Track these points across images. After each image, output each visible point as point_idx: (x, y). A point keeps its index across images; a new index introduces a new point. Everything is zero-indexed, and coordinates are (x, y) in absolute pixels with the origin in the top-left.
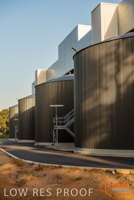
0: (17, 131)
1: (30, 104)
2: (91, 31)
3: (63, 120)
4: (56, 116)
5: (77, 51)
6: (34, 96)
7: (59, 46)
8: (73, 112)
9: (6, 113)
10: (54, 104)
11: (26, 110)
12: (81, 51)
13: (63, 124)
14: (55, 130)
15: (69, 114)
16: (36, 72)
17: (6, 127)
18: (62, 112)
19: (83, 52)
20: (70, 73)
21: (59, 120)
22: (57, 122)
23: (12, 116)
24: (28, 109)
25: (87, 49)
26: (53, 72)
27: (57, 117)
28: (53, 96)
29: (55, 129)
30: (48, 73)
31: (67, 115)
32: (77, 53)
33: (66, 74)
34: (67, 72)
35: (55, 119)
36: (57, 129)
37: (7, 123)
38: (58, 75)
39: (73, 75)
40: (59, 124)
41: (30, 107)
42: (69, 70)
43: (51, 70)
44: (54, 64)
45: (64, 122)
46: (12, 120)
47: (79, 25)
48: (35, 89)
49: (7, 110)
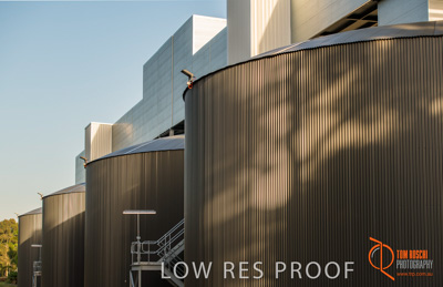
0: (37, 273)
1: (73, 208)
2: (225, 30)
3: (154, 247)
4: (138, 238)
5: (193, 80)
6: (84, 188)
7: (146, 67)
8: (182, 226)
9: (9, 229)
10: (132, 209)
11: (60, 222)
12: (204, 78)
13: (155, 258)
14: (135, 273)
15: (169, 233)
16: (88, 129)
17: (8, 263)
18: (152, 229)
19: (209, 80)
20: (172, 132)
21: (146, 247)
22: (138, 253)
23: (25, 237)
24: (66, 219)
25: (219, 74)
26: (128, 128)
27: (141, 241)
28: (130, 188)
29: (133, 269)
30: (116, 133)
31: (165, 236)
32: (193, 84)
33: (162, 136)
34: (164, 130)
35: (136, 246)
36: (139, 269)
37: (11, 254)
38: (142, 136)
39: (183, 137)
40: (144, 258)
41: (73, 214)
42: (169, 125)
43: (124, 125)
44: (133, 110)
45: (158, 252)
46: (24, 247)
47: (195, 17)
48: (84, 171)
49: (12, 221)
